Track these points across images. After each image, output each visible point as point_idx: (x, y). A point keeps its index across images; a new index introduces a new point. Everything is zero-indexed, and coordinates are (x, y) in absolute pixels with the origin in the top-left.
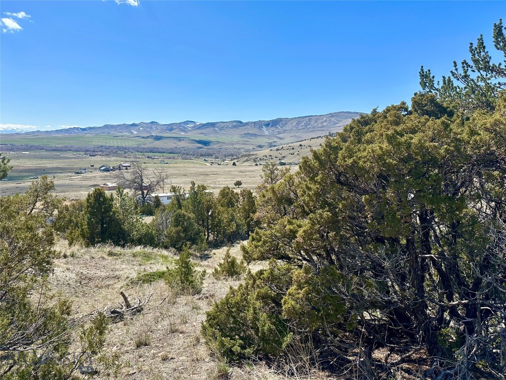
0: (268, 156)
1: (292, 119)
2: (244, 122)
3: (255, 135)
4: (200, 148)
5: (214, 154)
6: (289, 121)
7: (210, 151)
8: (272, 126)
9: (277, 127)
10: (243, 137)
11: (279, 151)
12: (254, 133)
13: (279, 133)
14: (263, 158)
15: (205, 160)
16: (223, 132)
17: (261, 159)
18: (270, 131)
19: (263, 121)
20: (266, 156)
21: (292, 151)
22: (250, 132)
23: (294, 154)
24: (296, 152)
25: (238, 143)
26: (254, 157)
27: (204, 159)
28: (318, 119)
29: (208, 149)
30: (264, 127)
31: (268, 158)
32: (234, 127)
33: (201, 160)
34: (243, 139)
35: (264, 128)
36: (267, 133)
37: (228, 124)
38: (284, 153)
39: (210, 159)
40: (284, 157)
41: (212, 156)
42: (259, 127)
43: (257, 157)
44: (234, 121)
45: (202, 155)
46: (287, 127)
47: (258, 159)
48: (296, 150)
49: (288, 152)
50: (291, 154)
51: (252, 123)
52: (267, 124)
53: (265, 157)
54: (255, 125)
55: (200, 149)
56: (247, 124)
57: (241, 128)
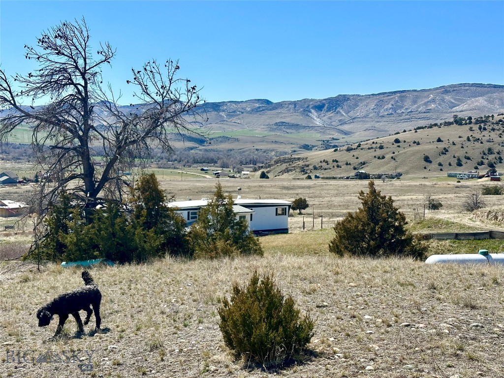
0: (330, 161)
1: (369, 96)
2: (275, 102)
3: (296, 126)
4: (192, 149)
5: (219, 158)
6: (361, 100)
7: (211, 155)
8: (329, 110)
9: (339, 112)
10: (272, 130)
11: (352, 153)
12: (293, 122)
13: (343, 123)
14: (320, 164)
15: (202, 170)
16: (234, 119)
17: (315, 168)
18: (325, 118)
19: (312, 100)
20: (327, 162)
21: (379, 152)
22: (287, 120)
23: (383, 158)
24: (387, 153)
25: (263, 140)
26: (301, 163)
27: (200, 168)
28: (417, 97)
29: (206, 150)
30: (313, 111)
31: (330, 166)
32: (256, 111)
33: (195, 170)
34: (273, 133)
35: (314, 114)
36: (318, 122)
37: (244, 105)
38: (364, 156)
39: (212, 168)
40: (364, 164)
41: (216, 162)
42: (304, 111)
43: (307, 163)
44: (256, 100)
45: (196, 162)
46: (359, 112)
47: (311, 167)
48: (388, 150)
49: (372, 153)
50: (379, 158)
51: (291, 103)
52: (320, 106)
53: (324, 164)
54: (295, 107)
55: (192, 151)
56: (280, 105)
57: (269, 112)
